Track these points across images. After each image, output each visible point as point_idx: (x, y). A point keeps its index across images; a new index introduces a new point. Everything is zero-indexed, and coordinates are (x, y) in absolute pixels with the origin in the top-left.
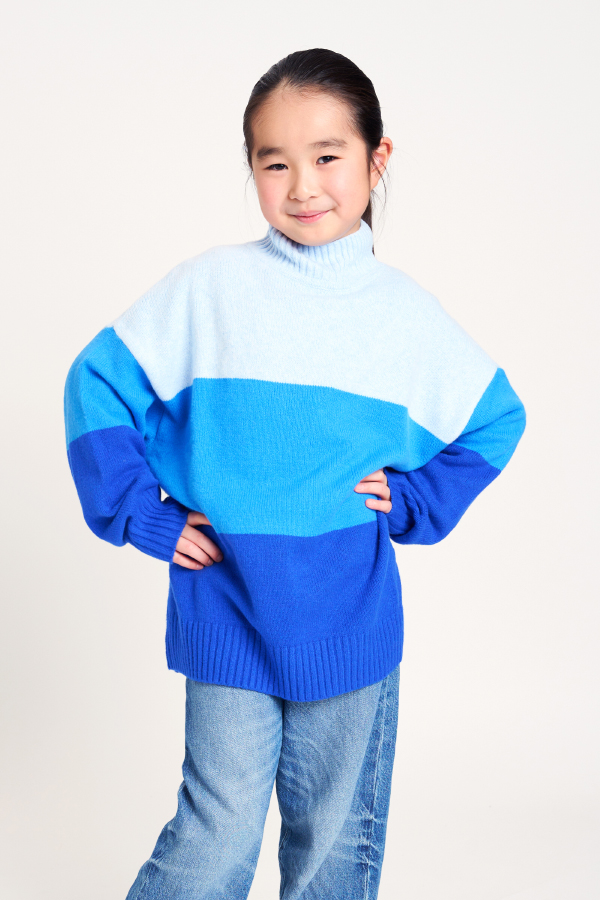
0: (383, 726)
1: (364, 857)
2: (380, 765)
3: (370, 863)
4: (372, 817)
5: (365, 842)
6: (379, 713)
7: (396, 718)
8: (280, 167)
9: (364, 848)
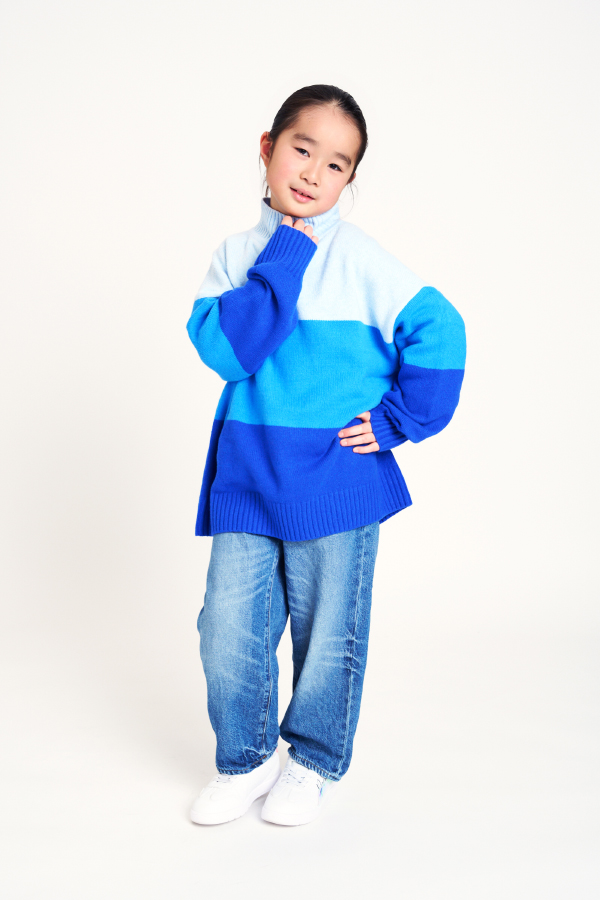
0: (361, 576)
1: (348, 665)
2: (360, 603)
3: (353, 670)
4: (354, 638)
5: (349, 655)
6: (357, 567)
7: (372, 570)
8: (302, 151)
9: (348, 659)
